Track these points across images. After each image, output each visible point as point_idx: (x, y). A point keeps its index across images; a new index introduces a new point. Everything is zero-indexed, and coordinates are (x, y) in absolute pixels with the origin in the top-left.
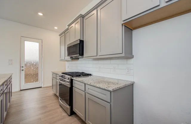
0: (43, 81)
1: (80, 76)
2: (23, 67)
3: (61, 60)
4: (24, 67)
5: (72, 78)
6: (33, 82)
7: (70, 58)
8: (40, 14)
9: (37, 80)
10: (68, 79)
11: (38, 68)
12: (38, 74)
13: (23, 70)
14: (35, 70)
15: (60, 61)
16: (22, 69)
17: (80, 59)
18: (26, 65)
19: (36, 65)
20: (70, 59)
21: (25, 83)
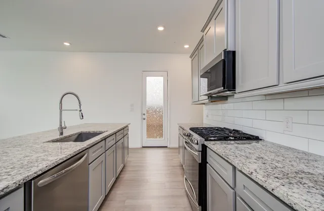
0: (168, 137)
1: (226, 138)
2: (144, 114)
3: (194, 103)
4: (146, 114)
5: (206, 143)
6: (156, 138)
7: (207, 97)
8: (161, 29)
9: (161, 135)
10: (197, 144)
11: (162, 116)
12: (162, 126)
13: (144, 119)
14: (158, 119)
15: (192, 104)
16: (144, 117)
17: (230, 100)
18: (148, 111)
19: (159, 112)
20: (208, 100)
21: (148, 138)
